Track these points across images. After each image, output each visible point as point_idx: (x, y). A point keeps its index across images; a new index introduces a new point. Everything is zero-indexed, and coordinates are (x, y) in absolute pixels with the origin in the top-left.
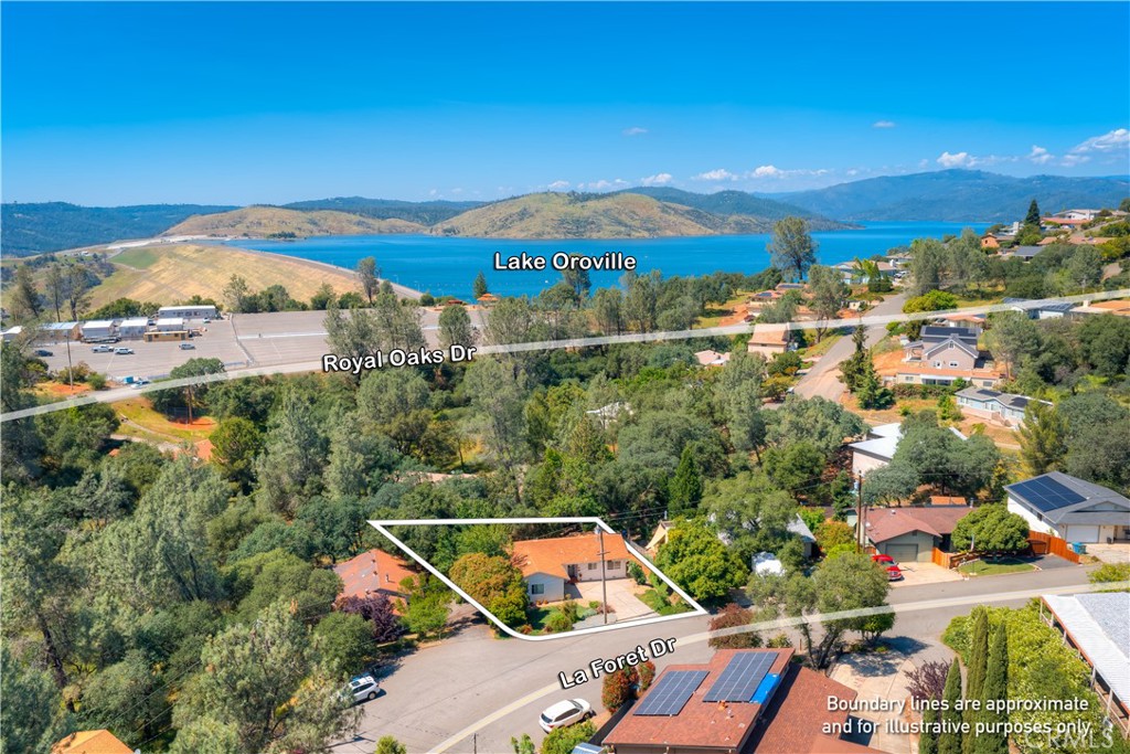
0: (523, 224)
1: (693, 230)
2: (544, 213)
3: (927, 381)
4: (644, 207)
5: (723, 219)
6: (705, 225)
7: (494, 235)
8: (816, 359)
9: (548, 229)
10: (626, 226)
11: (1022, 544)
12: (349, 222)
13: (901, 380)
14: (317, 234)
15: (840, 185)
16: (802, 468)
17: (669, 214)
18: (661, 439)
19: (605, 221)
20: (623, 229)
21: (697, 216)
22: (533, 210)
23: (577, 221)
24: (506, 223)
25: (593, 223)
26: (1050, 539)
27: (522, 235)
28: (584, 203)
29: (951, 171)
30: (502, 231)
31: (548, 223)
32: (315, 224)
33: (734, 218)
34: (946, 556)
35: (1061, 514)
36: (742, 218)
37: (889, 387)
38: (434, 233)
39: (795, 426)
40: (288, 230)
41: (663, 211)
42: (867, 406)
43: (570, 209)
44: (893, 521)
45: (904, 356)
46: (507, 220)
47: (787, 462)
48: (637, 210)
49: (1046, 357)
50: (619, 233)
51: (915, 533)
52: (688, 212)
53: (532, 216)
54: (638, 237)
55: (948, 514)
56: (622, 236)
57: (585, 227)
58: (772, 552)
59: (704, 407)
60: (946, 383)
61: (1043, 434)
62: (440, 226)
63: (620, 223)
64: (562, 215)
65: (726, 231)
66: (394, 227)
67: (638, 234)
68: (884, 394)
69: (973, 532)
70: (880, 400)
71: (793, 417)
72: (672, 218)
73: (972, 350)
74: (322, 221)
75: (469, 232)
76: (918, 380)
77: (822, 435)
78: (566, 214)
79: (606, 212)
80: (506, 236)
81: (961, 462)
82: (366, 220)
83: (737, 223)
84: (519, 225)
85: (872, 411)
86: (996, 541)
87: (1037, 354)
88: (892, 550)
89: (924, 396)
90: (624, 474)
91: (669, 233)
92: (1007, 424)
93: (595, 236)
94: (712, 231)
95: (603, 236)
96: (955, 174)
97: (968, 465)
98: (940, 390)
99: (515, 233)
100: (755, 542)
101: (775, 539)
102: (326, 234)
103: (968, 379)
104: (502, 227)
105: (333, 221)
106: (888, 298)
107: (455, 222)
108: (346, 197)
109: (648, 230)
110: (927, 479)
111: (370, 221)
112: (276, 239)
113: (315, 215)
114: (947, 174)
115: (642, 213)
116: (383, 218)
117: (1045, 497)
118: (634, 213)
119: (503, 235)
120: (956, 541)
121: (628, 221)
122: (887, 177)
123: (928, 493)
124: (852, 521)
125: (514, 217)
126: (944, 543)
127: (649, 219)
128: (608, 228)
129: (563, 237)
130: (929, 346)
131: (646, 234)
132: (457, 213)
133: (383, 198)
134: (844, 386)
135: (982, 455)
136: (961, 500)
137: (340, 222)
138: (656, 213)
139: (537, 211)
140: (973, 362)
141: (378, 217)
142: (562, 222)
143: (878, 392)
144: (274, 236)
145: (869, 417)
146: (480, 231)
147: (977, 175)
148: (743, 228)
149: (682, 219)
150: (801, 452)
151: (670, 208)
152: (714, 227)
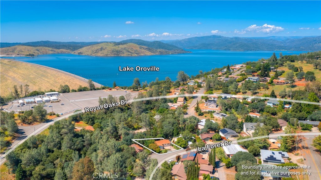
0: (102, 52)
1: (148, 53)
2: (107, 49)
3: (209, 111)
4: (135, 47)
5: (156, 50)
6: (151, 52)
7: (94, 55)
8: (189, 105)
9: (109, 53)
10: (131, 52)
11: (220, 138)
12: (49, 50)
13: (205, 111)
14: (40, 54)
15: (185, 39)
16: (192, 128)
17: (142, 49)
18: (170, 124)
19: (125, 51)
20: (130, 53)
21: (149, 50)
22: (104, 48)
23: (117, 51)
24: (97, 51)
25: (121, 52)
26: (224, 137)
27: (102, 55)
28: (118, 46)
29: (213, 36)
30: (96, 54)
31: (109, 52)
32: (38, 51)
33: (159, 50)
34: (212, 140)
35: (225, 134)
36: (161, 50)
37: (203, 112)
38: (75, 54)
39: (190, 121)
40: (32, 53)
41: (140, 48)
42: (199, 115)
43: (115, 47)
44: (205, 136)
45: (204, 104)
46: (97, 50)
47: (189, 127)
48: (133, 48)
49: (226, 107)
50: (129, 55)
51: (208, 137)
52: (147, 48)
53: (104, 49)
54: (134, 56)
55: (212, 134)
56: (130, 56)
57: (119, 53)
58: (191, 141)
59: (175, 118)
60: (212, 111)
61: (224, 122)
62: (77, 52)
63: (129, 52)
64: (113, 49)
65: (157, 54)
66: (62, 51)
67: (134, 55)
68: (202, 113)
69: (215, 137)
70: (201, 114)
71: (190, 120)
72: (143, 50)
73: (215, 104)
74: (40, 50)
75: (86, 54)
76: (207, 111)
77: (194, 122)
78: (114, 49)
79: (125, 48)
80: (97, 55)
81: (213, 126)
82: (54, 49)
83: (160, 52)
84: (100, 52)
85: (200, 116)
86: (217, 138)
87: (225, 106)
88: (205, 140)
89: (208, 113)
90: (168, 131)
91: (142, 54)
92: (220, 119)
93: (122, 55)
94: (153, 54)
95: (124, 56)
96: (214, 36)
97: (215, 127)
98: (211, 112)
99: (100, 54)
100: (188, 140)
101: (191, 139)
102: (42, 54)
103: (215, 110)
104: (96, 52)
105: (44, 50)
106: (201, 89)
107: (80, 50)
108: (44, 41)
109: (136, 53)
110: (209, 129)
111: (55, 50)
112: (29, 56)
113: (38, 48)
114: (212, 36)
115: (134, 49)
116: (59, 49)
117: (224, 132)
118: (132, 49)
119: (96, 55)
120: (213, 138)
121: (131, 51)
122: (197, 37)
123: (209, 131)
124: (200, 136)
125: (99, 50)
126: (211, 139)
127: (136, 51)
128: (126, 53)
129: (113, 56)
130: (209, 103)
131: (136, 55)
132: (81, 47)
133: (56, 41)
134: (195, 111)
135: (216, 125)
136: (213, 132)
137: (46, 50)
138: (138, 49)
139: (105, 48)
140: (216, 106)
141: (58, 49)
142: (113, 51)
143: (201, 113)
144: (28, 55)
145: (200, 117)
146: (89, 53)
147: (220, 37)
148: (161, 53)
149: (145, 51)
150: (191, 126)
151: (142, 47)
152: (154, 52)
